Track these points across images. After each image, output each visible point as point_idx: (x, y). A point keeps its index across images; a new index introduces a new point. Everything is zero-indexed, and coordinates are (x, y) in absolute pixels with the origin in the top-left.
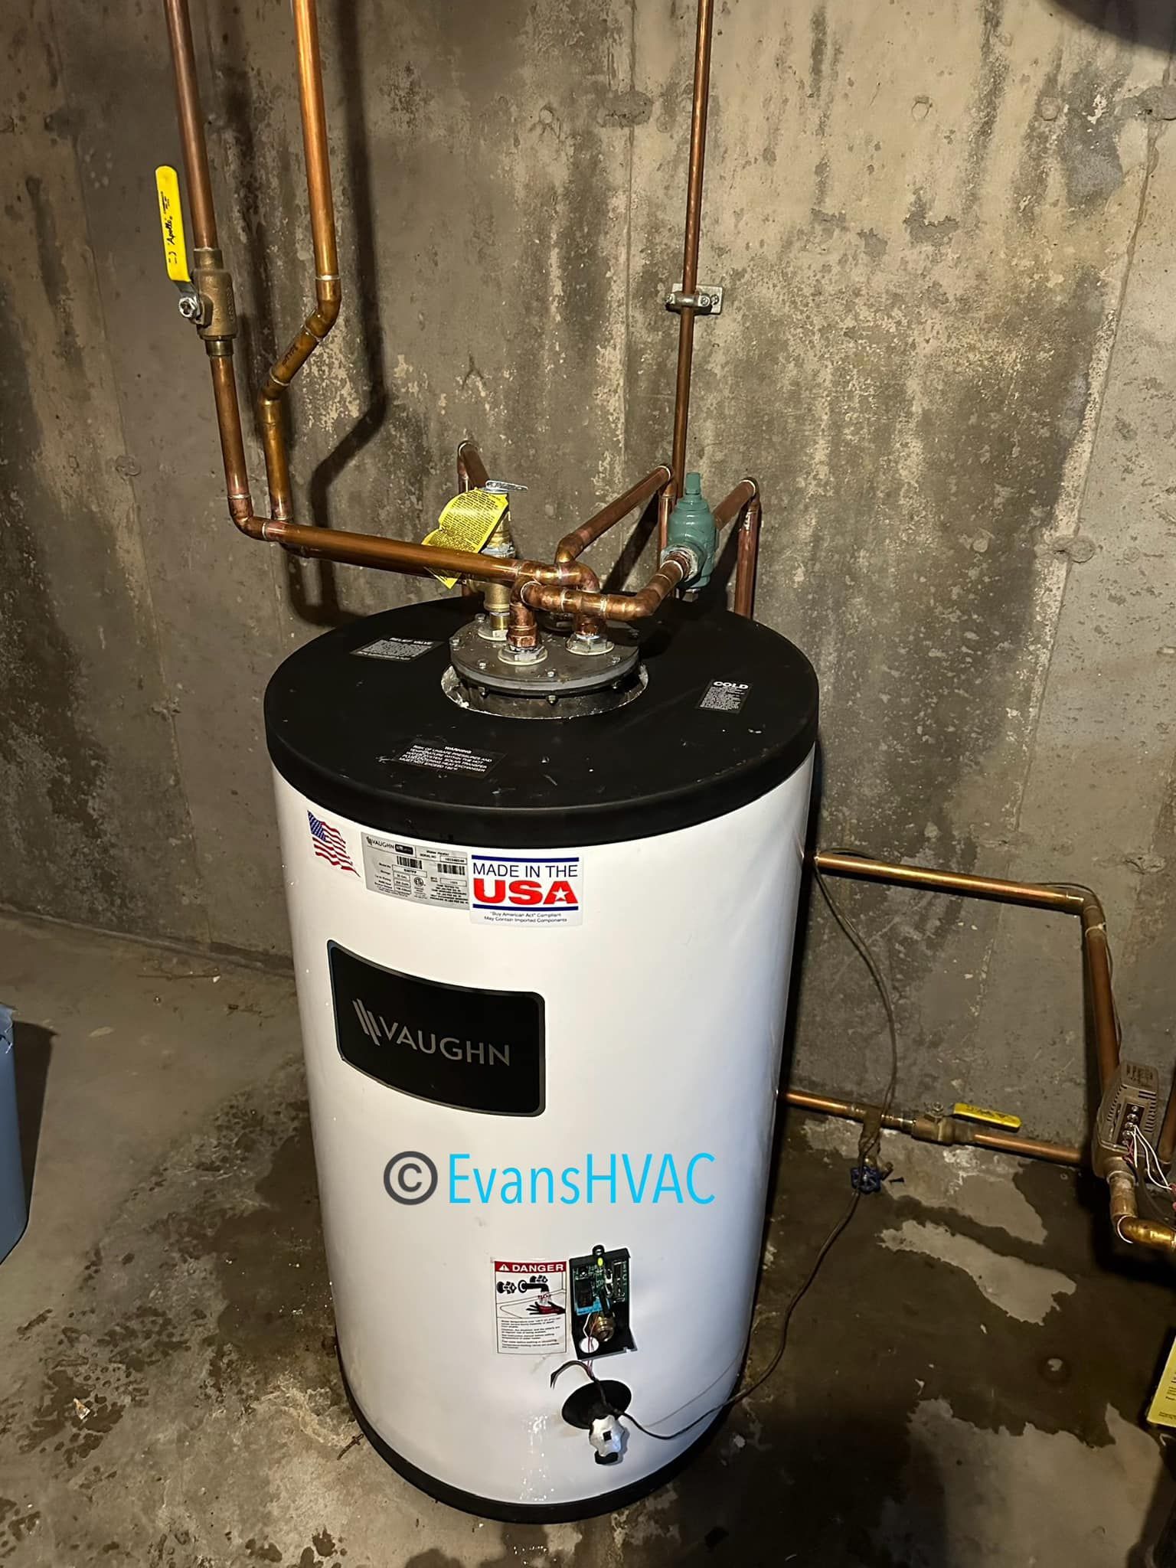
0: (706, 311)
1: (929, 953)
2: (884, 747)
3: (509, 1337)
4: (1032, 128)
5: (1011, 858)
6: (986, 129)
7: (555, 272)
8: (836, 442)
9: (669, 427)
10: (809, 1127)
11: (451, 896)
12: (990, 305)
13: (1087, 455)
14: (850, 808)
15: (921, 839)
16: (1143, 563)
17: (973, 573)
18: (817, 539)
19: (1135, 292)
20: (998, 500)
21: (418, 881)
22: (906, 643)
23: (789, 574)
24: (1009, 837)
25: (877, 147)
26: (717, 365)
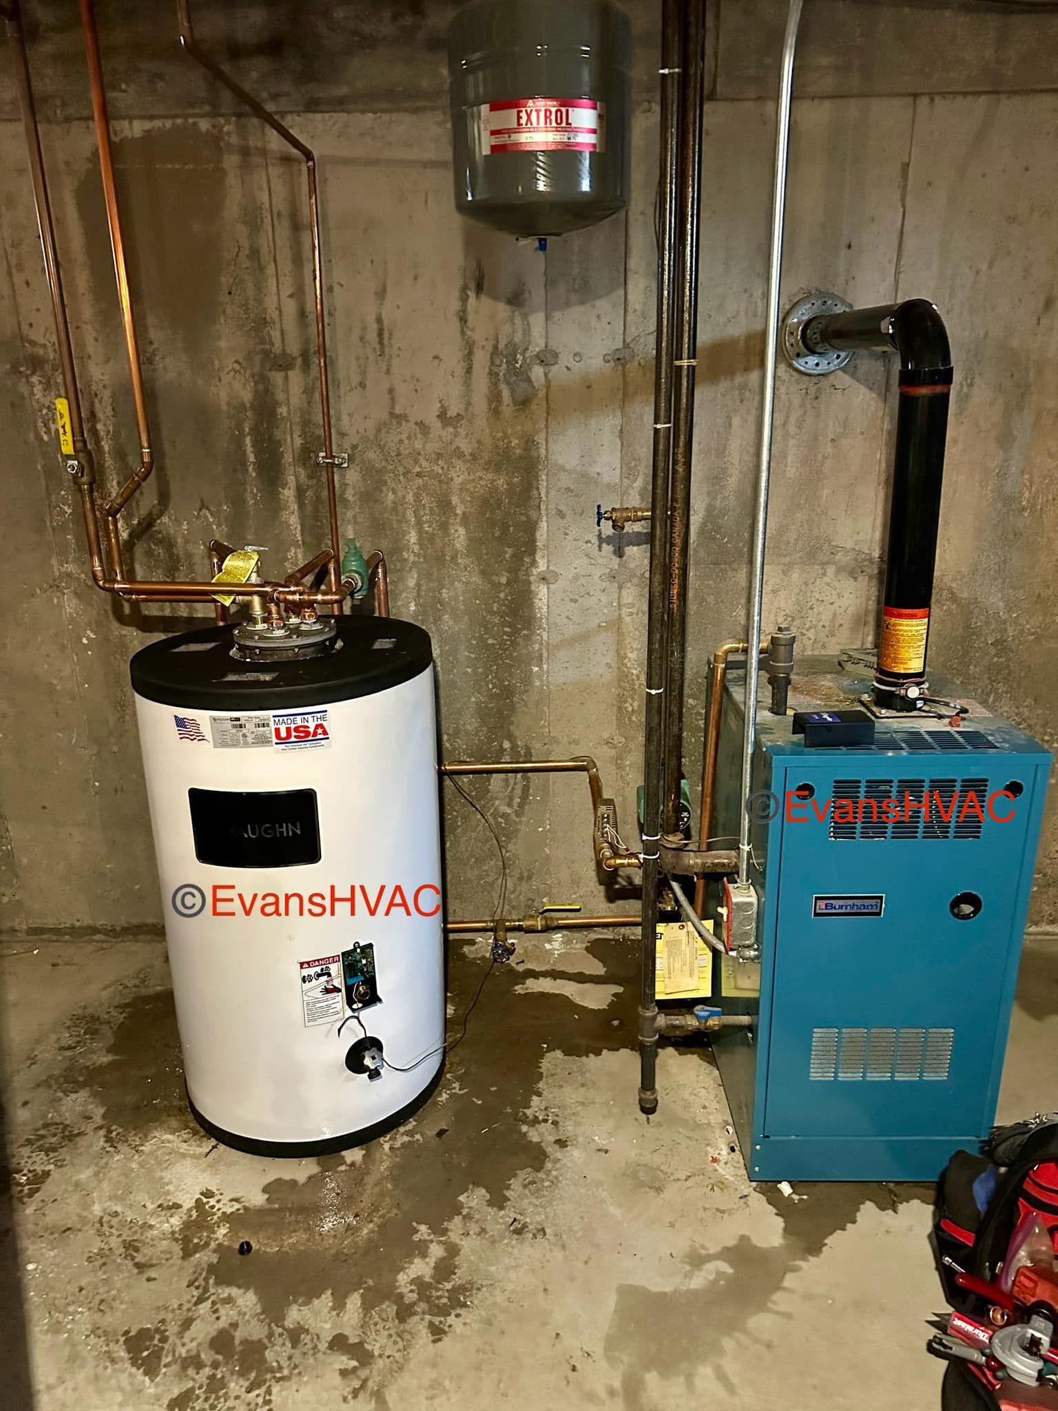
0: (339, 466)
1: (517, 820)
2: (473, 699)
3: (313, 1014)
4: (491, 370)
5: (550, 752)
6: (469, 371)
7: (249, 449)
8: (420, 532)
9: (328, 530)
10: (466, 949)
11: (262, 741)
12: (486, 456)
13: (545, 528)
14: (461, 739)
15: (502, 750)
16: (582, 580)
17: (502, 595)
18: (418, 585)
19: (552, 447)
20: (507, 556)
21: (244, 736)
22: (475, 638)
23: (407, 606)
24: (546, 741)
25: (418, 380)
26: (349, 495)
